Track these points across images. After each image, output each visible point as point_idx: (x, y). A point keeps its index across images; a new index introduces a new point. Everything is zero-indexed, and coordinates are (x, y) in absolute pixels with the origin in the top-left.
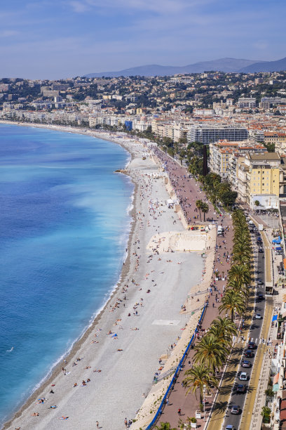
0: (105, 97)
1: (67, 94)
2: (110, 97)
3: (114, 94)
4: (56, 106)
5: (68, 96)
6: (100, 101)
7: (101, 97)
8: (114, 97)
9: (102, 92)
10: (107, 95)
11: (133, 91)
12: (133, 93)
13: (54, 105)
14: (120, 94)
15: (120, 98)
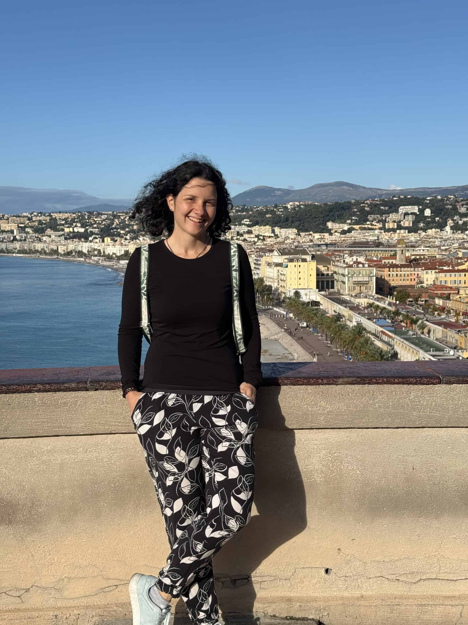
0: (67, 230)
1: (25, 227)
2: (71, 230)
3: (76, 226)
4: (18, 237)
5: (27, 230)
6: (62, 233)
7: (63, 230)
8: (76, 230)
9: (63, 225)
10: (68, 227)
11: (95, 224)
12: (95, 226)
13: (14, 237)
14: (82, 227)
15: (82, 230)
